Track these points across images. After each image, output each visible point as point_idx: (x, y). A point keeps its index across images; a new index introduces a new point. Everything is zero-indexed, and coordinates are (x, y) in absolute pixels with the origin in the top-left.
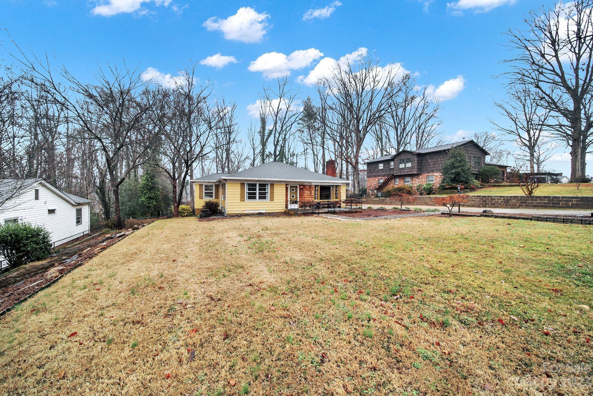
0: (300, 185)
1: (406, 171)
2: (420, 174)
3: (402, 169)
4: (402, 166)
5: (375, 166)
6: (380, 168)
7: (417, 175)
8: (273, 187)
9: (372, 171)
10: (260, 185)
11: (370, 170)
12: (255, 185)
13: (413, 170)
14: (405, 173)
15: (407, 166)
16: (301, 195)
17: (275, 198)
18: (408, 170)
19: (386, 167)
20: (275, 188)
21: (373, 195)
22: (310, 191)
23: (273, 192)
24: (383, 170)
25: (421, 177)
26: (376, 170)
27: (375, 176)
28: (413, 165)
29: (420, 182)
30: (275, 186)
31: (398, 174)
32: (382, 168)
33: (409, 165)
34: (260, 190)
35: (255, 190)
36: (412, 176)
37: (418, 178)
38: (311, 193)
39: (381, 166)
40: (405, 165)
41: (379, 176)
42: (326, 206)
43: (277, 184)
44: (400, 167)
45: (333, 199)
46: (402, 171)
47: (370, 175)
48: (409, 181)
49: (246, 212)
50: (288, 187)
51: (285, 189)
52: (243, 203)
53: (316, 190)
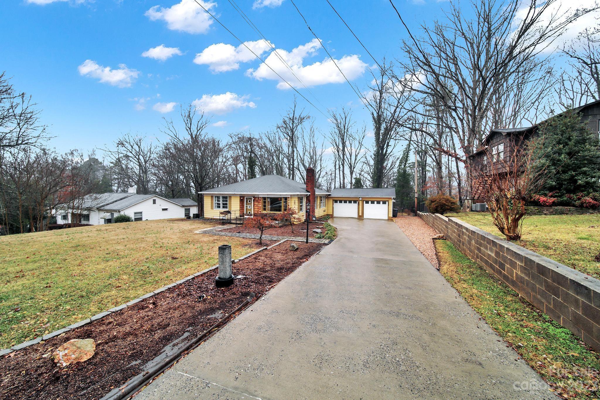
0: (254, 197)
1: (498, 166)
3: (495, 163)
10: (223, 197)
11: (475, 166)
12: (220, 197)
13: (505, 165)
14: (498, 171)
15: (500, 159)
16: (254, 206)
17: (232, 208)
18: (500, 166)
20: (232, 200)
22: (259, 202)
23: (231, 203)
27: (479, 177)
28: (505, 155)
30: (232, 198)
31: (491, 173)
34: (223, 201)
35: (220, 201)
38: (259, 205)
40: (498, 157)
44: (493, 161)
47: (475, 174)
49: (214, 217)
50: (244, 199)
51: (239, 200)
52: (212, 211)
53: (265, 202)
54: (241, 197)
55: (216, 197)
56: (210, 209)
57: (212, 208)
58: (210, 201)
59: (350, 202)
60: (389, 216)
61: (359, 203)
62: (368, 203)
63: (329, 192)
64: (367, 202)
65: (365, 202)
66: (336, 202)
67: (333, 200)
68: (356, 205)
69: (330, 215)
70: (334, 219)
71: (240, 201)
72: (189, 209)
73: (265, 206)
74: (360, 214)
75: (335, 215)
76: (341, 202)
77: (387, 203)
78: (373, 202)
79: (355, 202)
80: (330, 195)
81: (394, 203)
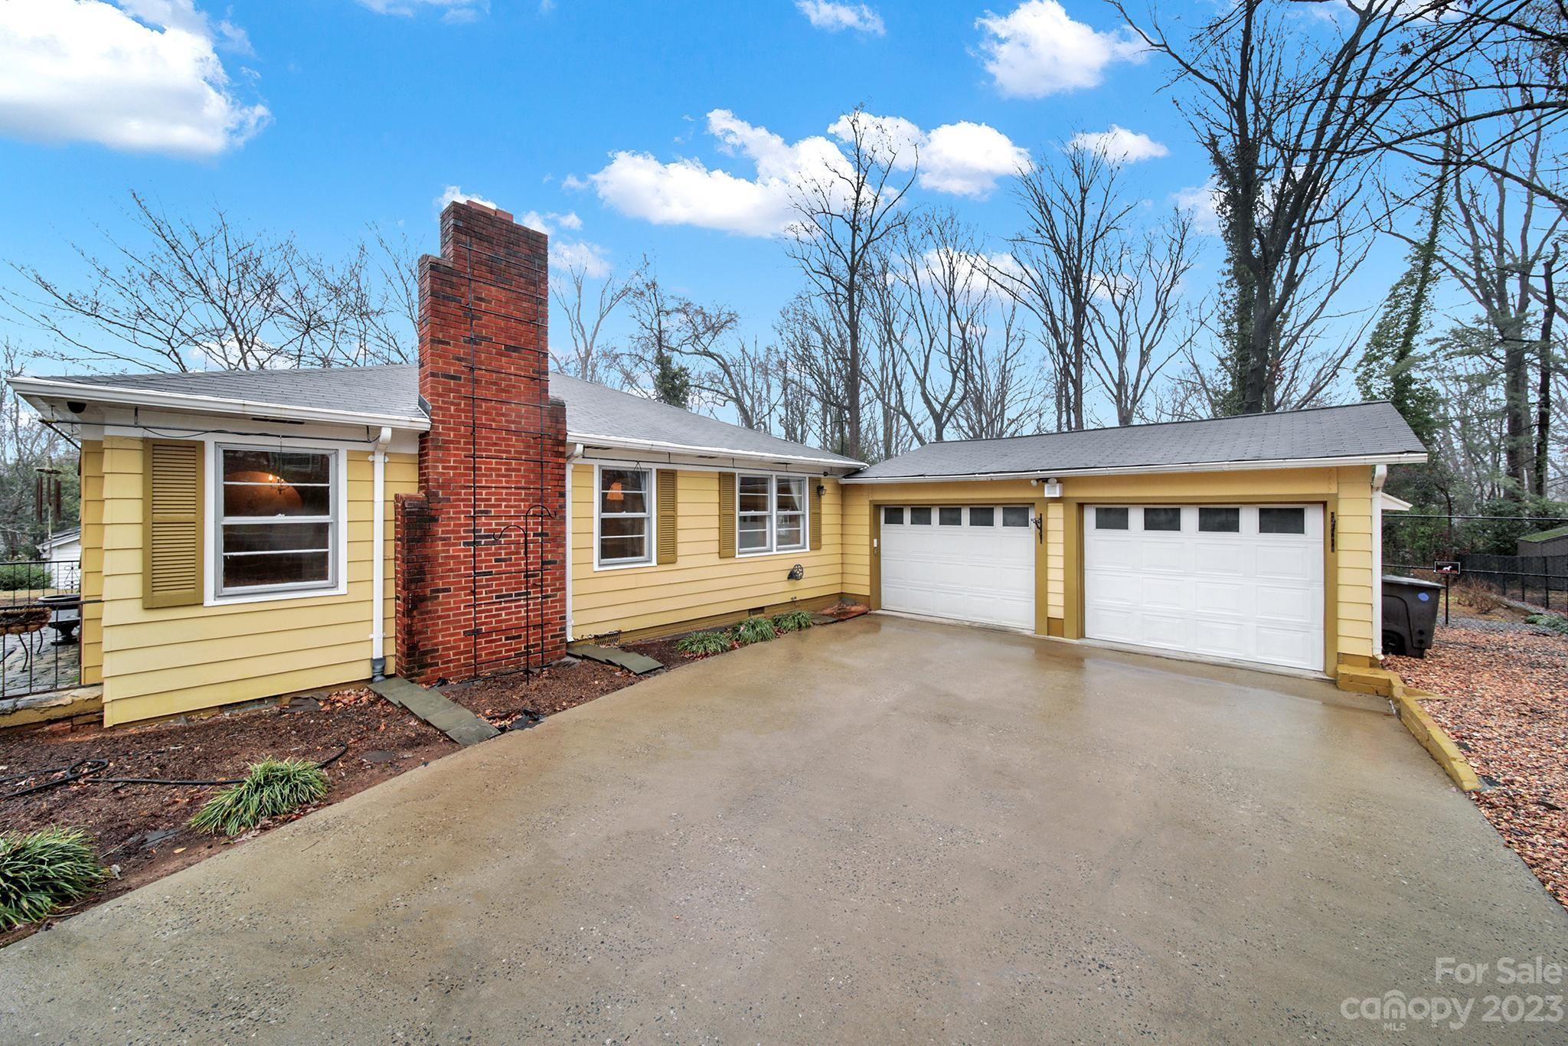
59: (982, 515)
60: (1345, 646)
61: (1040, 524)
62: (1124, 525)
63: (850, 456)
64: (1113, 517)
65: (1090, 516)
66: (894, 514)
67: (876, 507)
68: (1028, 534)
69: (856, 599)
70: (887, 630)
74: (1056, 608)
75: (893, 599)
76: (921, 514)
77: (1314, 520)
78: (1163, 518)
79: (1017, 513)
80: (855, 472)
81: (1391, 525)
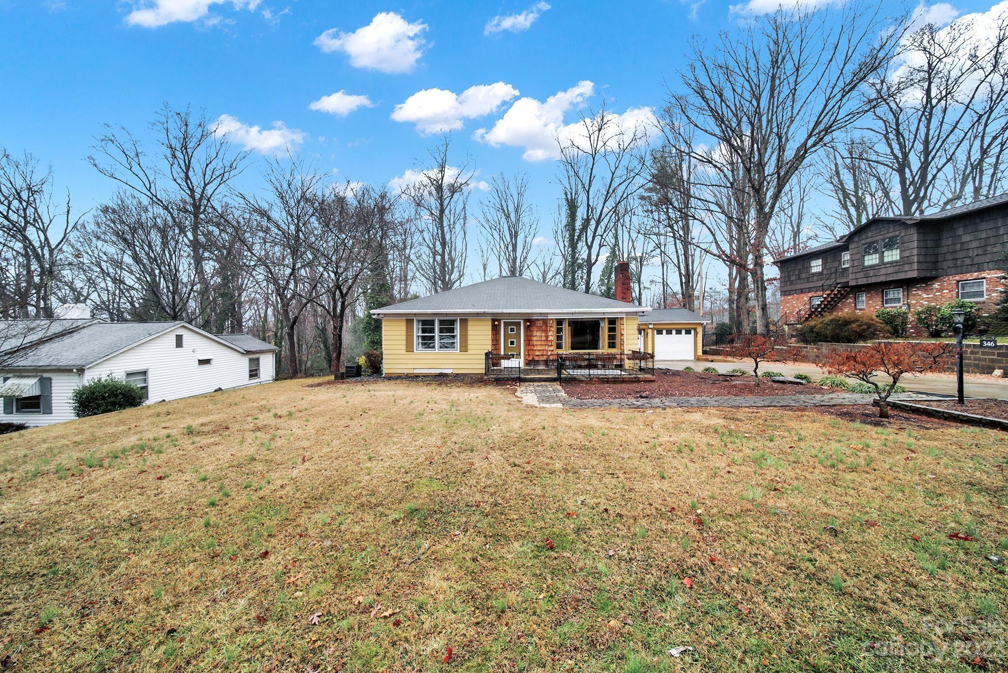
0: (526, 321)
1: (883, 272)
2: (933, 279)
3: (872, 267)
4: (871, 260)
5: (800, 266)
6: (815, 270)
7: (924, 281)
8: (467, 325)
9: (793, 278)
10: (442, 322)
11: (789, 276)
12: (432, 323)
13: (907, 267)
14: (883, 279)
15: (886, 260)
16: (528, 340)
17: (469, 347)
18: (890, 270)
19: (828, 266)
20: (469, 328)
21: (792, 336)
22: (546, 331)
23: (466, 335)
24: (820, 274)
25: (936, 285)
26: (803, 276)
27: (802, 291)
28: (907, 254)
29: (935, 299)
30: (469, 323)
31: (862, 282)
32: (819, 269)
33: (893, 255)
34: (441, 331)
35: (432, 331)
36: (907, 284)
37: (926, 291)
38: (547, 337)
39: (816, 266)
40: (882, 257)
41: (810, 290)
42: (586, 363)
43: (473, 320)
44: (866, 264)
45: (604, 349)
46: (871, 273)
47: (789, 288)
48: (898, 300)
49: (416, 371)
50: (499, 325)
51: (490, 328)
52: (410, 356)
53: (559, 330)
54: (493, 320)
55: (419, 321)
56: (404, 352)
57: (409, 348)
58: (404, 333)
60: (698, 354)
62: (662, 334)
64: (660, 332)
71: (492, 330)
72: (258, 360)
73: (559, 338)
77: (693, 332)
78: (669, 332)
